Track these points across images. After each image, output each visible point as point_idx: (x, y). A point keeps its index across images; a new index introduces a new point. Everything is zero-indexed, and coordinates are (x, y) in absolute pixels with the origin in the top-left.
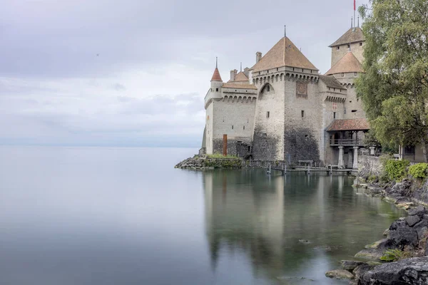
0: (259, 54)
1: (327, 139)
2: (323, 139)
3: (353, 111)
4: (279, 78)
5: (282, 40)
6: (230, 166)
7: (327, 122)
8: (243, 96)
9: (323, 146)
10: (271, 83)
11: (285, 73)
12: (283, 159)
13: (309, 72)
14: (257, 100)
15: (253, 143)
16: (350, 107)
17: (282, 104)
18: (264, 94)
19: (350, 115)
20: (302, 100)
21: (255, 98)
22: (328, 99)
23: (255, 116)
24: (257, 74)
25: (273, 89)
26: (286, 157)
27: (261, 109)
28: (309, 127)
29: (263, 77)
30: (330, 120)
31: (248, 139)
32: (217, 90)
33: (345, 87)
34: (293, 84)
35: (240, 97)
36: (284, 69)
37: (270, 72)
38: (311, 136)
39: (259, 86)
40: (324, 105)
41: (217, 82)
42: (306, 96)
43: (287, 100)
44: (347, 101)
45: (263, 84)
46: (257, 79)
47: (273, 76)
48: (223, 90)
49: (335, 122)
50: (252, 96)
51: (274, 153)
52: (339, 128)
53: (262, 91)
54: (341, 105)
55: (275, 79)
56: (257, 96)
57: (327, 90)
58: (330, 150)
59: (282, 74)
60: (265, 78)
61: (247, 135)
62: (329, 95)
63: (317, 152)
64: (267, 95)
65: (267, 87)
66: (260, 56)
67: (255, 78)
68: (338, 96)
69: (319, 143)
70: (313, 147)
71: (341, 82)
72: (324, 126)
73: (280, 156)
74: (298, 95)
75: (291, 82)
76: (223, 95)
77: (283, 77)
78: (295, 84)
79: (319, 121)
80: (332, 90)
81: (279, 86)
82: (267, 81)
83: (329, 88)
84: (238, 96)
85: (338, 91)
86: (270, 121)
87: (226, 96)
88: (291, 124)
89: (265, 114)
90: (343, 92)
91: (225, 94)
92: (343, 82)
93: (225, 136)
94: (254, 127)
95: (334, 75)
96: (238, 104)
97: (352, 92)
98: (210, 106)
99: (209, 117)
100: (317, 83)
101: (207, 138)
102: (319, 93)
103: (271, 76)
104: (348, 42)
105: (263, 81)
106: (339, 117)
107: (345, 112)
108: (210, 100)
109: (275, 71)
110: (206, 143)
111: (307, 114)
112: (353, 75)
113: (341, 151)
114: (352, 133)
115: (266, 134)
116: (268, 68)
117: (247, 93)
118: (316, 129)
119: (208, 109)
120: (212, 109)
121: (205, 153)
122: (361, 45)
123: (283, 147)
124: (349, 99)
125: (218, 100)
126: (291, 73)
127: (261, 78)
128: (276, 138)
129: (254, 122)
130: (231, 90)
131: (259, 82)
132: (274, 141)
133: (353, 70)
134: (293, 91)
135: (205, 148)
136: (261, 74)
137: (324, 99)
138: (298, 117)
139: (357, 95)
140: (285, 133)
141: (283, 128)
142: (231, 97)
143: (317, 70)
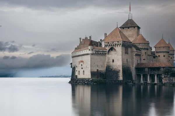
0: (106, 34)
1: (136, 71)
2: (134, 71)
3: (144, 59)
4: (119, 46)
5: (116, 29)
7: (135, 64)
8: (102, 52)
9: (134, 74)
10: (114, 47)
11: (122, 44)
13: (129, 43)
14: (107, 54)
15: (106, 73)
16: (143, 58)
17: (120, 57)
18: (110, 52)
19: (143, 62)
20: (126, 54)
21: (106, 53)
22: (136, 55)
23: (106, 61)
24: (107, 43)
25: (115, 50)
26: (123, 79)
27: (109, 59)
28: (129, 66)
29: (110, 45)
31: (104, 71)
32: (92, 49)
33: (141, 49)
34: (124, 48)
35: (101, 53)
36: (122, 42)
37: (114, 43)
38: (130, 70)
39: (108, 48)
40: (134, 57)
41: (92, 47)
42: (128, 53)
43: (122, 55)
44: (142, 55)
45: (110, 48)
46: (107, 45)
47: (116, 45)
48: (94, 50)
49: (138, 64)
50: (105, 53)
51: (117, 76)
53: (109, 51)
54: (139, 56)
55: (116, 46)
56: (107, 53)
57: (135, 50)
58: (136, 76)
59: (120, 44)
60: (111, 45)
61: (103, 69)
62: (136, 53)
63: (132, 77)
64: (112, 52)
65: (112, 49)
67: (106, 45)
68: (139, 53)
69: (132, 73)
70: (130, 74)
71: (139, 47)
72: (134, 66)
73: (121, 78)
74: (126, 53)
77: (121, 46)
79: (133, 64)
80: (137, 51)
81: (119, 49)
82: (112, 47)
84: (100, 52)
85: (139, 51)
86: (114, 63)
87: (95, 53)
88: (124, 65)
89: (111, 61)
90: (140, 52)
91: (95, 52)
92: (140, 47)
94: (106, 66)
95: (136, 44)
96: (100, 56)
97: (143, 52)
98: (86, 56)
99: (82, 62)
100: (131, 47)
101: (78, 71)
102: (132, 52)
103: (115, 44)
104: (128, 26)
105: (110, 46)
106: (139, 62)
107: (141, 60)
108: (88, 54)
109: (117, 42)
110: (77, 74)
111: (128, 60)
112: (144, 45)
113: (142, 76)
114: (145, 69)
115: (112, 69)
116: (113, 41)
117: (103, 51)
118: (131, 67)
119: (80, 57)
120: (90, 59)
121: (77, 78)
122: (134, 28)
123: (122, 75)
124: (142, 54)
125: (92, 54)
126: (124, 44)
127: (109, 45)
128: (118, 71)
129: (106, 64)
130: (97, 50)
131: (108, 47)
132: (117, 72)
133: (144, 42)
134: (124, 51)
135: (77, 76)
136: (109, 43)
137: (134, 55)
138: (125, 62)
139: (145, 53)
140: (122, 69)
141: (121, 67)
142: (97, 53)
143: (131, 42)
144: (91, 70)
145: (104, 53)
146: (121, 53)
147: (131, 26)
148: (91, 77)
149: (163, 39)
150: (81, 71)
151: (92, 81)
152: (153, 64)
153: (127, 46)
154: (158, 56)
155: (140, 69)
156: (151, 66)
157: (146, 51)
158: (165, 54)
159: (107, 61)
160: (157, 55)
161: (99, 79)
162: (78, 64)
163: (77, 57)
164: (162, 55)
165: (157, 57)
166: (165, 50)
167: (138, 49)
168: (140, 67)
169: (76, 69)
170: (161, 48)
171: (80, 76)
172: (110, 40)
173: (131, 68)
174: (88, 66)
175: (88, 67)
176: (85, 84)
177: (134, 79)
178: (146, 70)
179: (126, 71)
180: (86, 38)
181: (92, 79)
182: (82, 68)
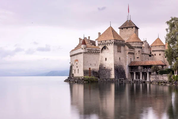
0: (99, 33)
1: (129, 69)
2: (127, 69)
3: (138, 58)
4: (111, 44)
5: (109, 28)
6: (93, 81)
7: (128, 62)
8: (95, 51)
9: (127, 72)
10: (107, 46)
11: (114, 42)
12: (114, 78)
13: (122, 42)
14: (100, 53)
15: (99, 71)
16: (136, 56)
17: (112, 55)
18: (103, 51)
19: (136, 60)
22: (129, 53)
24: (100, 42)
25: (108, 49)
26: (115, 77)
27: (102, 57)
28: (122, 64)
29: (103, 44)
30: (130, 61)
31: (97, 70)
32: (85, 48)
33: (134, 48)
36: (113, 40)
37: (107, 41)
38: (123, 68)
39: (101, 47)
40: (127, 55)
41: (85, 45)
42: (120, 52)
43: (114, 53)
47: (108, 43)
48: (87, 49)
49: (131, 62)
51: (110, 75)
52: (134, 65)
53: (102, 49)
54: (133, 55)
55: (109, 44)
56: (100, 51)
58: (130, 74)
59: (112, 43)
60: (104, 44)
61: (96, 68)
62: (129, 51)
63: (125, 75)
64: (105, 51)
65: (105, 48)
66: (100, 34)
67: (99, 44)
68: (132, 52)
69: (126, 71)
70: (123, 73)
72: (127, 64)
73: (113, 76)
74: (118, 51)
75: (115, 46)
76: (87, 51)
78: (117, 46)
79: (126, 62)
80: (130, 49)
81: (111, 48)
82: (105, 45)
83: (129, 48)
84: (93, 51)
85: (132, 50)
86: (107, 62)
88: (116, 63)
89: (105, 59)
90: (134, 50)
92: (133, 46)
93: (90, 68)
94: (99, 64)
95: (129, 43)
96: (93, 55)
97: (137, 50)
98: (80, 55)
99: (77, 60)
100: (124, 46)
101: (74, 70)
102: (125, 50)
103: (107, 43)
105: (103, 45)
106: (132, 60)
107: (134, 58)
108: (81, 53)
109: (109, 41)
111: (121, 58)
112: (137, 43)
113: (135, 74)
114: (138, 67)
115: (105, 68)
116: (106, 40)
117: (96, 50)
119: (75, 57)
120: (83, 57)
121: (73, 76)
123: (114, 73)
124: (135, 53)
125: (85, 53)
126: (116, 42)
127: (102, 44)
128: (110, 69)
130: (90, 49)
131: (101, 45)
132: (109, 71)
133: (137, 41)
134: (116, 50)
135: (73, 74)
136: (102, 42)
137: (127, 53)
138: (118, 60)
139: (139, 51)
140: (114, 67)
141: (113, 65)
142: (90, 52)
143: (124, 41)
144: (84, 68)
145: (97, 52)
146: (113, 51)
148: (84, 75)
149: (158, 39)
150: (77, 69)
151: (83, 79)
152: (145, 62)
153: (119, 44)
155: (133, 68)
156: (143, 64)
157: (140, 49)
158: (160, 52)
159: (100, 59)
160: (153, 53)
161: (90, 77)
162: (74, 63)
163: (74, 56)
164: (157, 53)
165: (153, 55)
166: (160, 49)
167: (131, 47)
169: (73, 68)
170: (157, 47)
171: (76, 75)
172: (103, 39)
173: (125, 66)
174: (81, 65)
175: (82, 66)
176: (76, 82)
177: (127, 77)
178: (140, 68)
179: (119, 70)
180: (85, 38)
182: (77, 67)
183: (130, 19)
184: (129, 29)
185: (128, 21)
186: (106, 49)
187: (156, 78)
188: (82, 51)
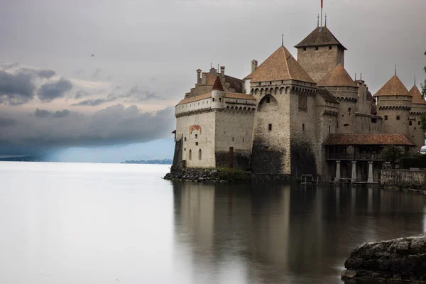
0: (255, 63)
1: (324, 152)
2: (320, 153)
3: (345, 125)
4: (284, 91)
5: (280, 50)
7: (324, 136)
8: (243, 106)
9: (321, 161)
10: (273, 94)
11: (291, 87)
12: (289, 173)
13: (309, 85)
14: (256, 111)
15: (252, 156)
16: (342, 121)
17: (287, 118)
18: (263, 105)
19: (343, 130)
20: (302, 113)
21: (254, 109)
22: (326, 114)
23: (254, 128)
24: (257, 84)
25: (275, 101)
26: (293, 171)
27: (260, 121)
28: (308, 141)
29: (264, 88)
30: (326, 134)
31: (247, 152)
32: (220, 99)
33: (338, 101)
34: (296, 97)
35: (241, 108)
36: (291, 82)
37: (273, 84)
38: (310, 150)
39: (258, 97)
40: (322, 119)
41: (220, 92)
42: (305, 110)
43: (291, 114)
44: (340, 115)
45: (263, 95)
46: (257, 89)
47: (277, 88)
48: (225, 100)
49: (331, 135)
50: (251, 107)
51: (279, 165)
52: (337, 142)
53: (261, 102)
54: (334, 118)
55: (278, 92)
56: (256, 107)
57: (325, 103)
58: (325, 164)
59: (287, 87)
60: (267, 89)
61: (245, 147)
62: (327, 108)
63: (315, 166)
64: (269, 107)
65: (267, 99)
66: (256, 64)
67: (255, 89)
68: (332, 110)
69: (316, 157)
70: (311, 161)
71: (334, 95)
72: (322, 140)
73: (287, 169)
74: (300, 109)
75: (295, 95)
76: (225, 106)
77: (289, 91)
78: (298, 97)
79: (317, 136)
80: (329, 104)
81: (284, 100)
82: (268, 93)
83: (327, 101)
84: (239, 106)
85: (333, 105)
86: (272, 134)
87: (228, 107)
88: (296, 137)
89: (266, 127)
90: (337, 106)
91: (227, 105)
92: (336, 95)
94: (253, 139)
95: (327, 88)
96: (238, 115)
97: (345, 106)
98: (205, 115)
99: (197, 127)
100: (314, 96)
101: (188, 151)
102: (317, 106)
103: (274, 88)
104: (316, 44)
105: (264, 92)
106: (333, 132)
107: (337, 126)
108: (209, 110)
109: (279, 83)
110: (185, 156)
111: (306, 127)
112: (346, 89)
113: (338, 166)
114: (346, 148)
115: (267, 147)
116: (271, 80)
117: (247, 104)
118: (314, 143)
119: (192, 118)
120: (214, 120)
121: (184, 166)
122: (330, 48)
123: (289, 161)
124: (341, 113)
125: (220, 110)
126: (296, 87)
127: (262, 89)
128: (281, 151)
129: (253, 135)
130: (232, 100)
131: (258, 93)
132: (278, 155)
133: (346, 84)
134: (296, 104)
135: (185, 161)
136: (262, 84)
137: (322, 113)
138: (300, 131)
139: (350, 109)
140: (291, 146)
141: (289, 141)
142: (232, 107)
143: (316, 84)
144: (216, 147)
145: (249, 108)
146: (289, 108)
147: (322, 43)
148: (217, 165)
149: (396, 78)
150: (195, 150)
151: (216, 175)
152: (365, 137)
153: (303, 91)
154: (383, 117)
155: (334, 149)
156: (360, 141)
157: (351, 105)
158: (399, 113)
159: (255, 124)
160: (381, 114)
161: (234, 170)
162: (188, 132)
163: (188, 117)
164: (392, 115)
165: (381, 119)
166: (400, 103)
167: (330, 99)
168: (334, 142)
169: (185, 145)
170: (390, 98)
171: (193, 163)
172: (264, 77)
173: (314, 145)
174: (209, 139)
175: (210, 142)
176: (199, 181)
177: (319, 171)
178: (351, 150)
179: (300, 152)
180: (213, 70)
181: (218, 171)
182: (197, 144)
183: (323, 26)
184: (321, 50)
185: (320, 30)
186: (271, 103)
187: (394, 176)
188: (214, 105)
